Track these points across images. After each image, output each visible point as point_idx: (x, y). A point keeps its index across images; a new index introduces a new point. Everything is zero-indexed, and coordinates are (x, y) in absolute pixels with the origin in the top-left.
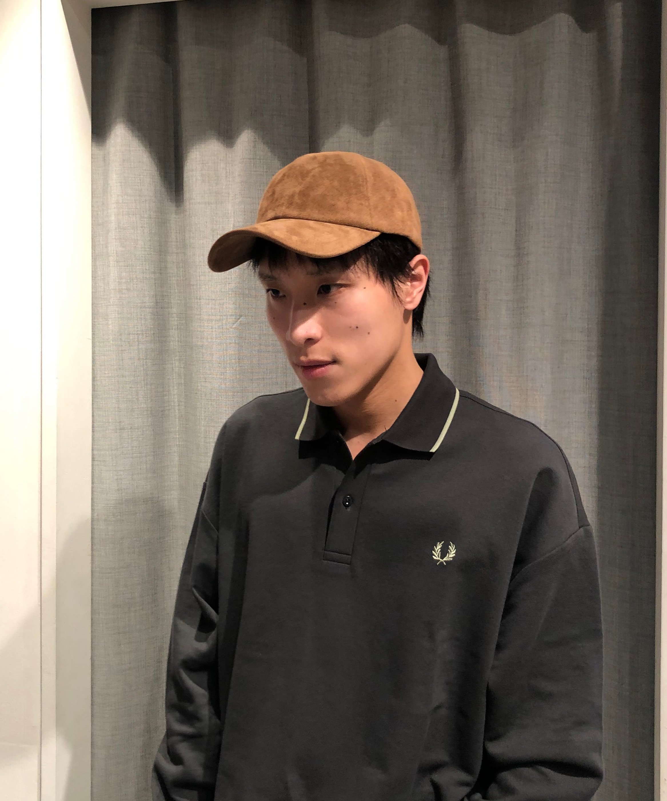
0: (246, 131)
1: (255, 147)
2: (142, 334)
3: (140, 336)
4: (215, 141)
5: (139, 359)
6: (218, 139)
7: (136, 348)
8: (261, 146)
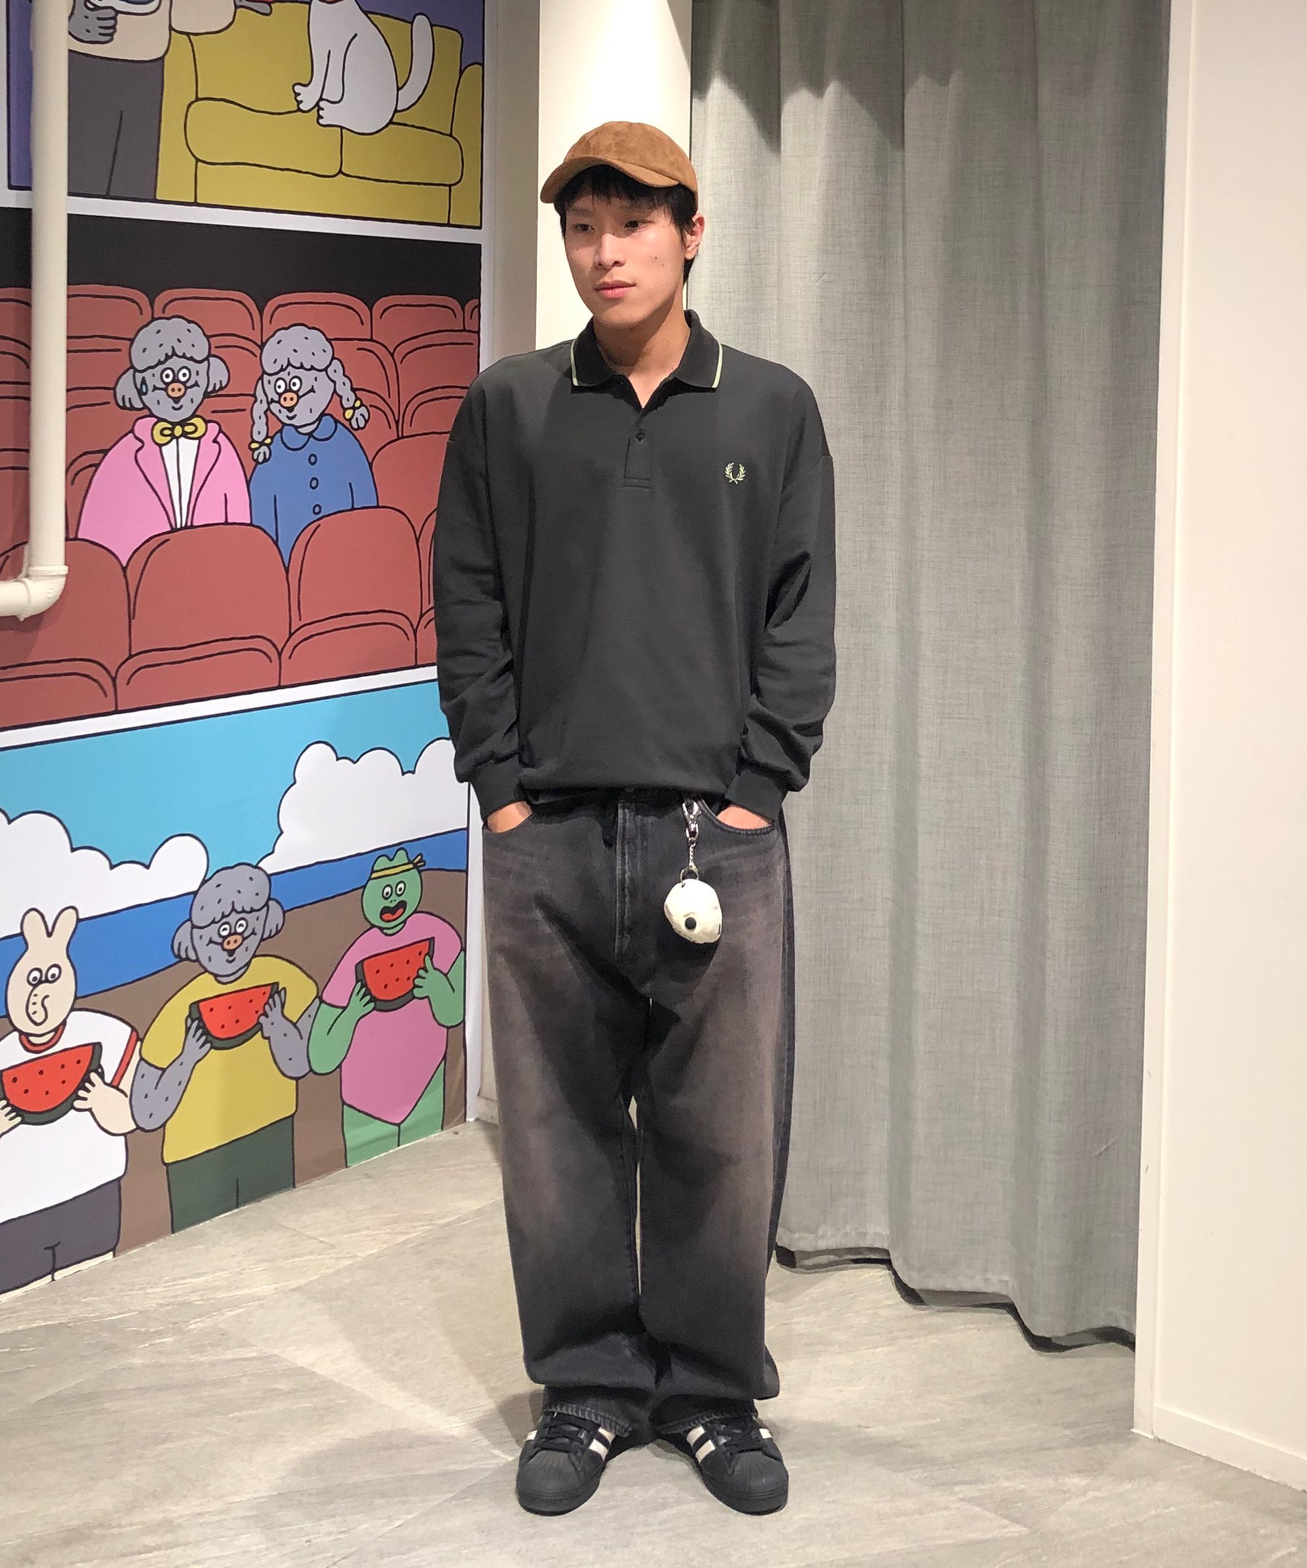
0: (833, 82)
1: (841, 98)
2: (734, 292)
3: (732, 294)
4: (806, 91)
5: (730, 318)
6: (810, 90)
7: (727, 306)
8: (847, 97)
